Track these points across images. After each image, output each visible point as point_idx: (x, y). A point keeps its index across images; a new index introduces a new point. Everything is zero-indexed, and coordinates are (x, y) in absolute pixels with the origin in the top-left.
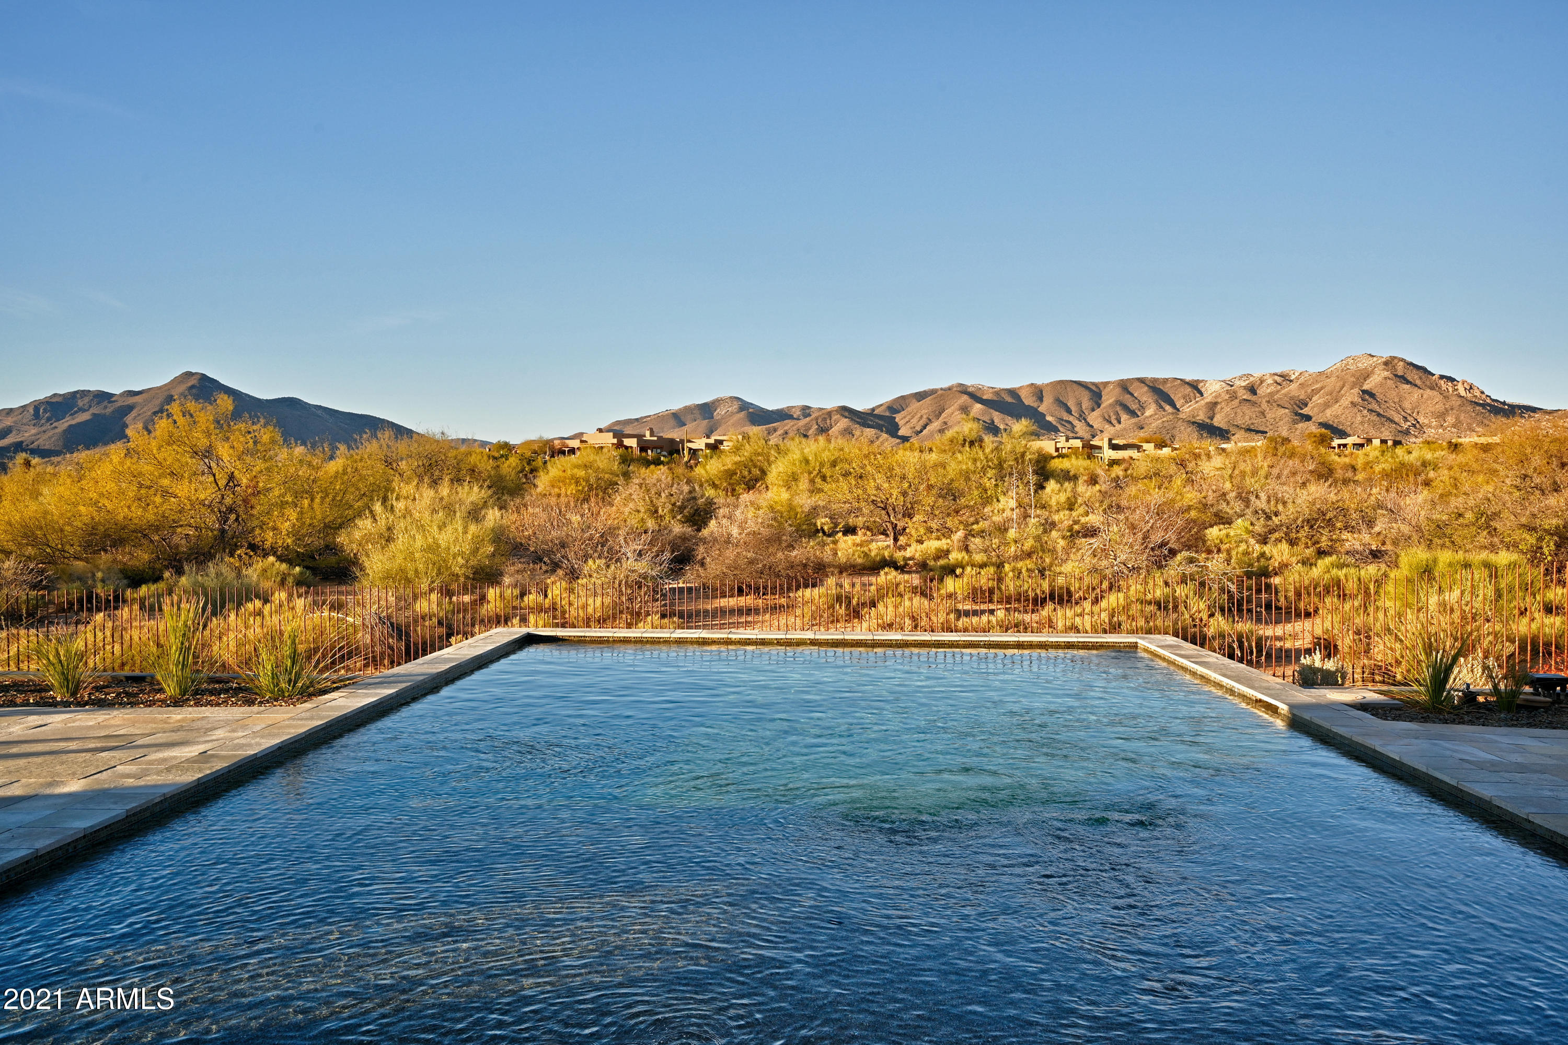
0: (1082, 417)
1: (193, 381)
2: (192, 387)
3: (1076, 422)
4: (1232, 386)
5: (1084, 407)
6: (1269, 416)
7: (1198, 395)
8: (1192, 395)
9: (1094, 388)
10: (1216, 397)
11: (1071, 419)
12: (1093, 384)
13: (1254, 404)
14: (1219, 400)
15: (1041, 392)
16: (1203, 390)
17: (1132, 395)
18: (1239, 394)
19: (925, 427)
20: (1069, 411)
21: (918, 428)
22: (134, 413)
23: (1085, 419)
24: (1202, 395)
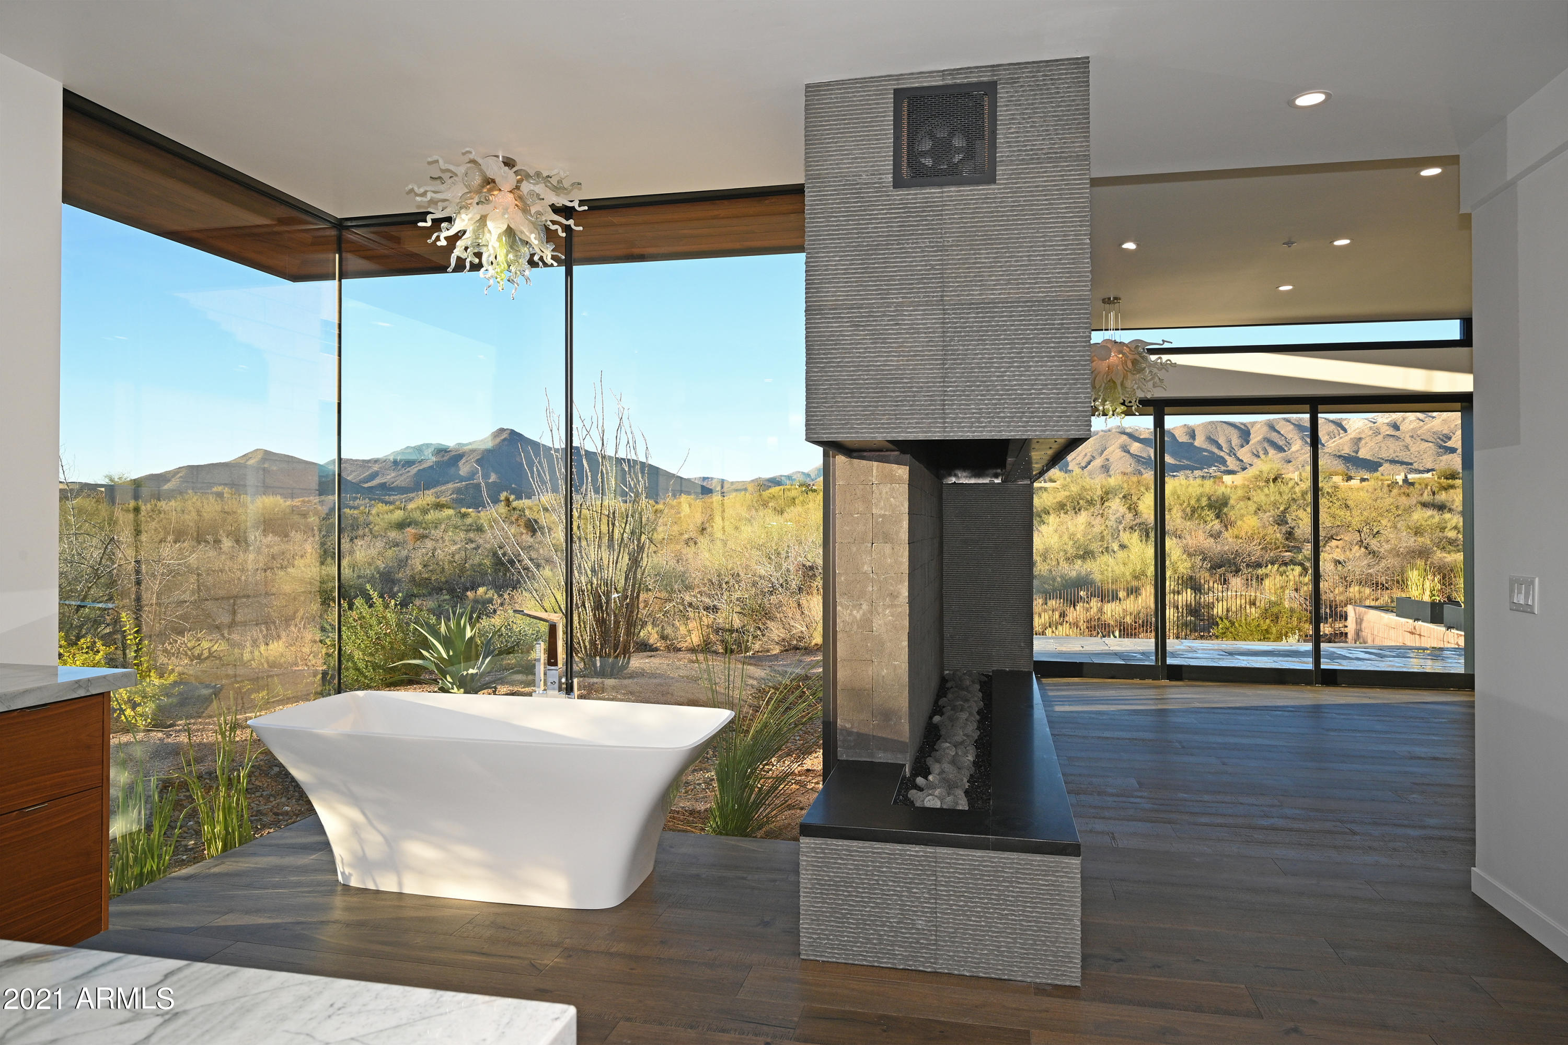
0: (1232, 452)
1: (505, 436)
2: (505, 440)
3: (1227, 457)
4: (1374, 423)
5: (1233, 445)
6: (1413, 449)
7: (1342, 432)
8: (1336, 431)
9: (1243, 427)
10: (1360, 433)
11: (1222, 454)
12: (1242, 424)
13: (1398, 438)
14: (1363, 436)
15: (1194, 431)
16: (1347, 427)
17: (1279, 432)
18: (1382, 431)
19: (1089, 463)
20: (1220, 448)
21: (1083, 464)
22: (463, 461)
23: (1235, 454)
24: (1345, 430)
